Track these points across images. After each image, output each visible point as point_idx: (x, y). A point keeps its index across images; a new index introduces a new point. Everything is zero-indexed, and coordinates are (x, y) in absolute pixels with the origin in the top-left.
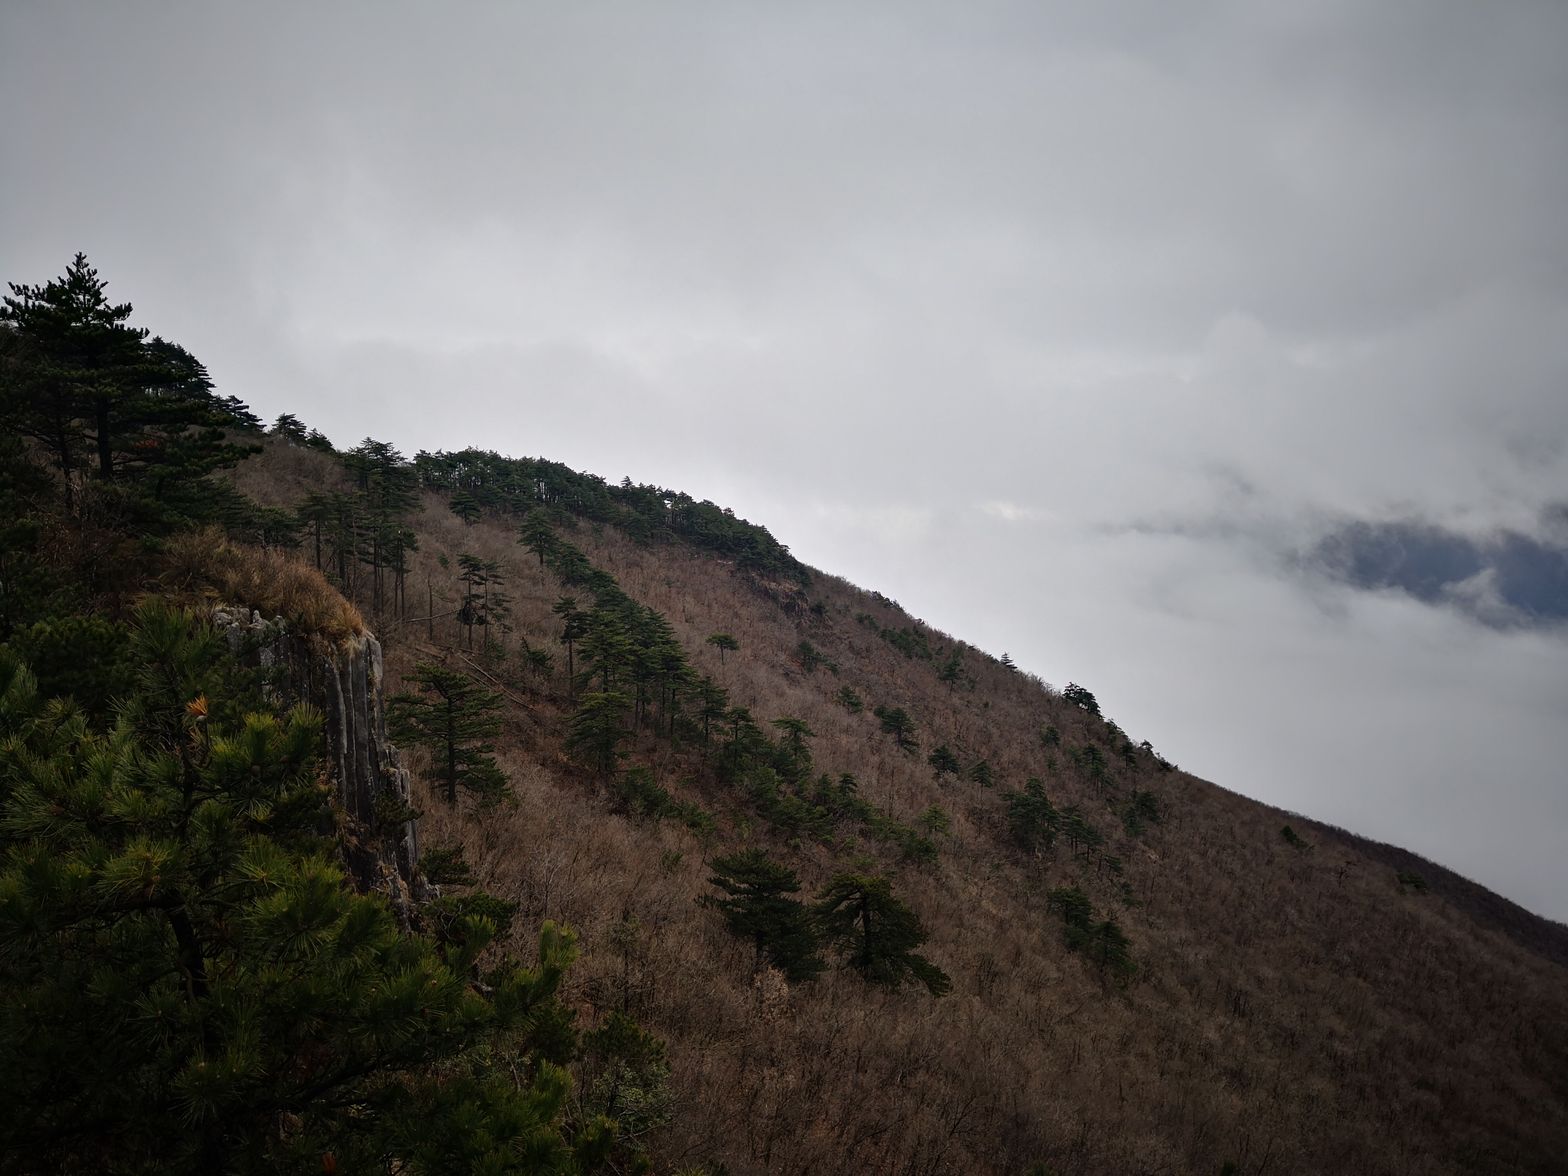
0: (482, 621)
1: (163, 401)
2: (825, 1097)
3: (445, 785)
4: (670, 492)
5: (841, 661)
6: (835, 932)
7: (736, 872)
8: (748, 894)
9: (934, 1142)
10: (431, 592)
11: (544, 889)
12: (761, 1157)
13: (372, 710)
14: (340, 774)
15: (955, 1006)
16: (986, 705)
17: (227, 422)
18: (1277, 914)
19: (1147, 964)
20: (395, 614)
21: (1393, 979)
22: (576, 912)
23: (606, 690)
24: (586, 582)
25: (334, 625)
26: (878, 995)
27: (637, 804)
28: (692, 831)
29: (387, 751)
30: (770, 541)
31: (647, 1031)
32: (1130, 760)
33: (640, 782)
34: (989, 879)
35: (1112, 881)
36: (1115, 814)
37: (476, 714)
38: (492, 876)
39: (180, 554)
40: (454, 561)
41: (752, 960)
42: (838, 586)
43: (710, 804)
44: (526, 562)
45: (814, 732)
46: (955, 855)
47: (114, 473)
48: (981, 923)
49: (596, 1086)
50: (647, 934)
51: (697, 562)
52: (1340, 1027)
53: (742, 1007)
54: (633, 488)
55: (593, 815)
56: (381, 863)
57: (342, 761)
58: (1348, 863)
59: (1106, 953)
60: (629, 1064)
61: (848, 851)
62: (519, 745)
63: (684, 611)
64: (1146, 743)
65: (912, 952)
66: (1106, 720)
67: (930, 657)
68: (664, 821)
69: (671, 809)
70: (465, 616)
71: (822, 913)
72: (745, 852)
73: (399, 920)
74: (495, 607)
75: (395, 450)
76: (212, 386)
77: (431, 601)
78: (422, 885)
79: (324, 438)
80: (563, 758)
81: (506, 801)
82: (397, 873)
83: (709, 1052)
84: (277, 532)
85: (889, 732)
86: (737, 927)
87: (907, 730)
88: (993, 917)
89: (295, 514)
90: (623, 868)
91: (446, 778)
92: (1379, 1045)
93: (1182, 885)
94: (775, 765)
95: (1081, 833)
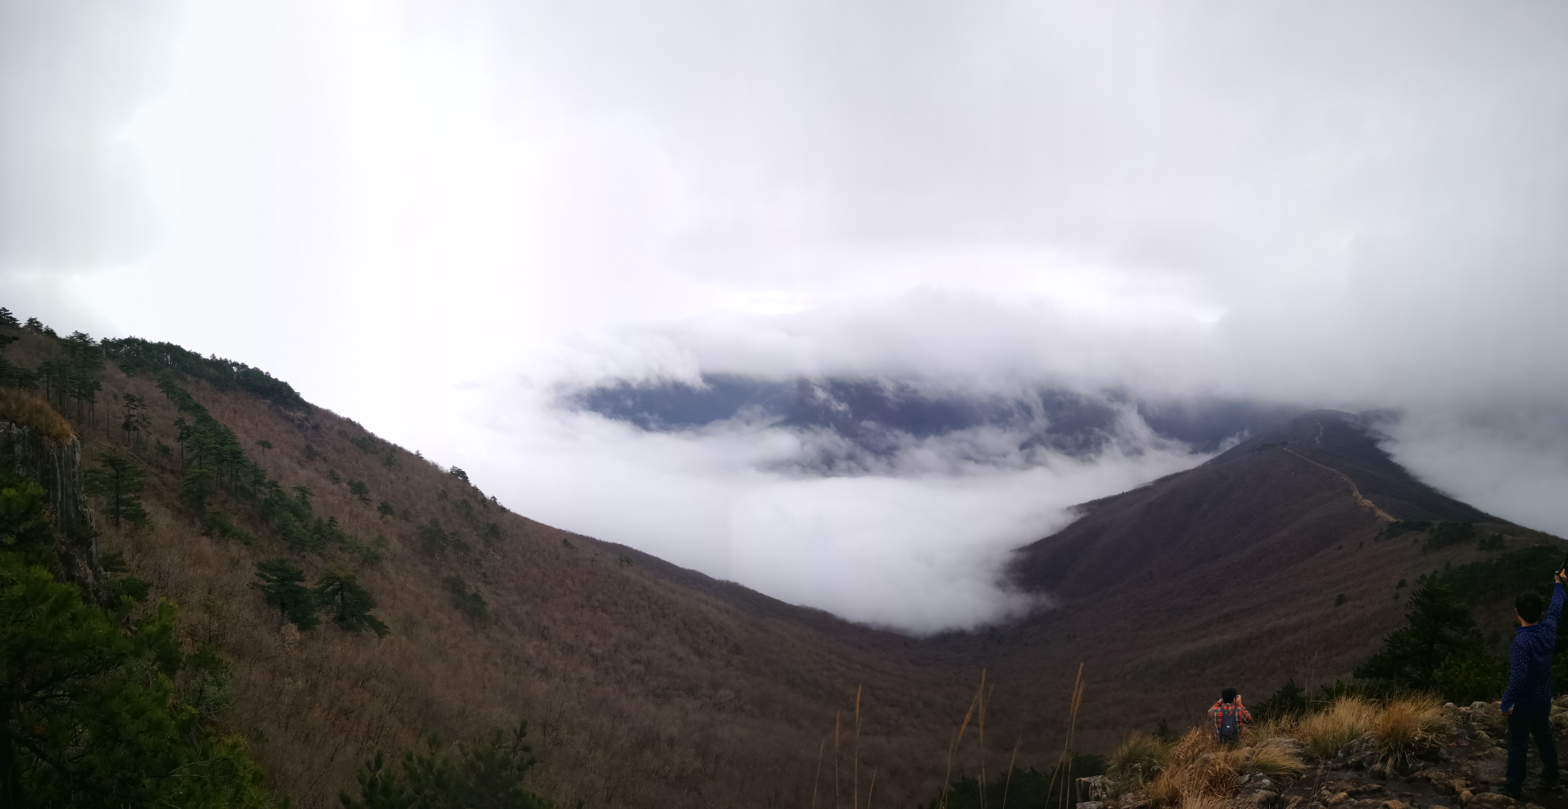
0: (135, 429)
2: (319, 694)
3: (114, 517)
4: (236, 363)
5: (328, 455)
6: (325, 603)
7: (271, 570)
8: (277, 582)
9: (380, 717)
10: (108, 413)
11: (167, 574)
12: (283, 727)
13: (75, 477)
14: (57, 512)
15: (392, 642)
16: (407, 478)
18: (562, 584)
19: (496, 615)
20: (89, 424)
21: (619, 611)
22: (183, 588)
23: (200, 468)
24: (191, 410)
25: (55, 432)
26: (349, 637)
27: (216, 531)
28: (246, 547)
29: (83, 500)
31: (220, 656)
32: (485, 506)
33: (218, 519)
34: (410, 572)
35: (477, 571)
36: (478, 535)
37: (132, 480)
38: (139, 567)
40: (121, 397)
41: (279, 618)
43: (256, 532)
44: (160, 398)
45: (314, 493)
46: (392, 560)
48: (406, 596)
49: (192, 684)
50: (221, 602)
51: (250, 400)
52: (594, 639)
53: (273, 644)
54: (217, 360)
55: (193, 536)
56: (78, 560)
57: (58, 505)
59: (475, 609)
60: (211, 673)
61: (332, 559)
62: (155, 496)
63: (243, 426)
64: (494, 497)
65: (368, 614)
66: (472, 485)
68: (231, 541)
69: (235, 534)
70: (126, 426)
71: (318, 593)
72: (276, 559)
73: (85, 591)
74: (142, 421)
75: (91, 337)
77: (108, 418)
78: (100, 572)
79: (52, 331)
80: (177, 504)
81: (147, 526)
82: (86, 566)
83: (254, 668)
84: (26, 381)
85: (355, 494)
86: (271, 600)
87: (365, 493)
88: (413, 592)
89: (36, 371)
90: (209, 566)
91: (115, 513)
92: (614, 645)
93: (513, 572)
94: (292, 511)
95: (460, 546)
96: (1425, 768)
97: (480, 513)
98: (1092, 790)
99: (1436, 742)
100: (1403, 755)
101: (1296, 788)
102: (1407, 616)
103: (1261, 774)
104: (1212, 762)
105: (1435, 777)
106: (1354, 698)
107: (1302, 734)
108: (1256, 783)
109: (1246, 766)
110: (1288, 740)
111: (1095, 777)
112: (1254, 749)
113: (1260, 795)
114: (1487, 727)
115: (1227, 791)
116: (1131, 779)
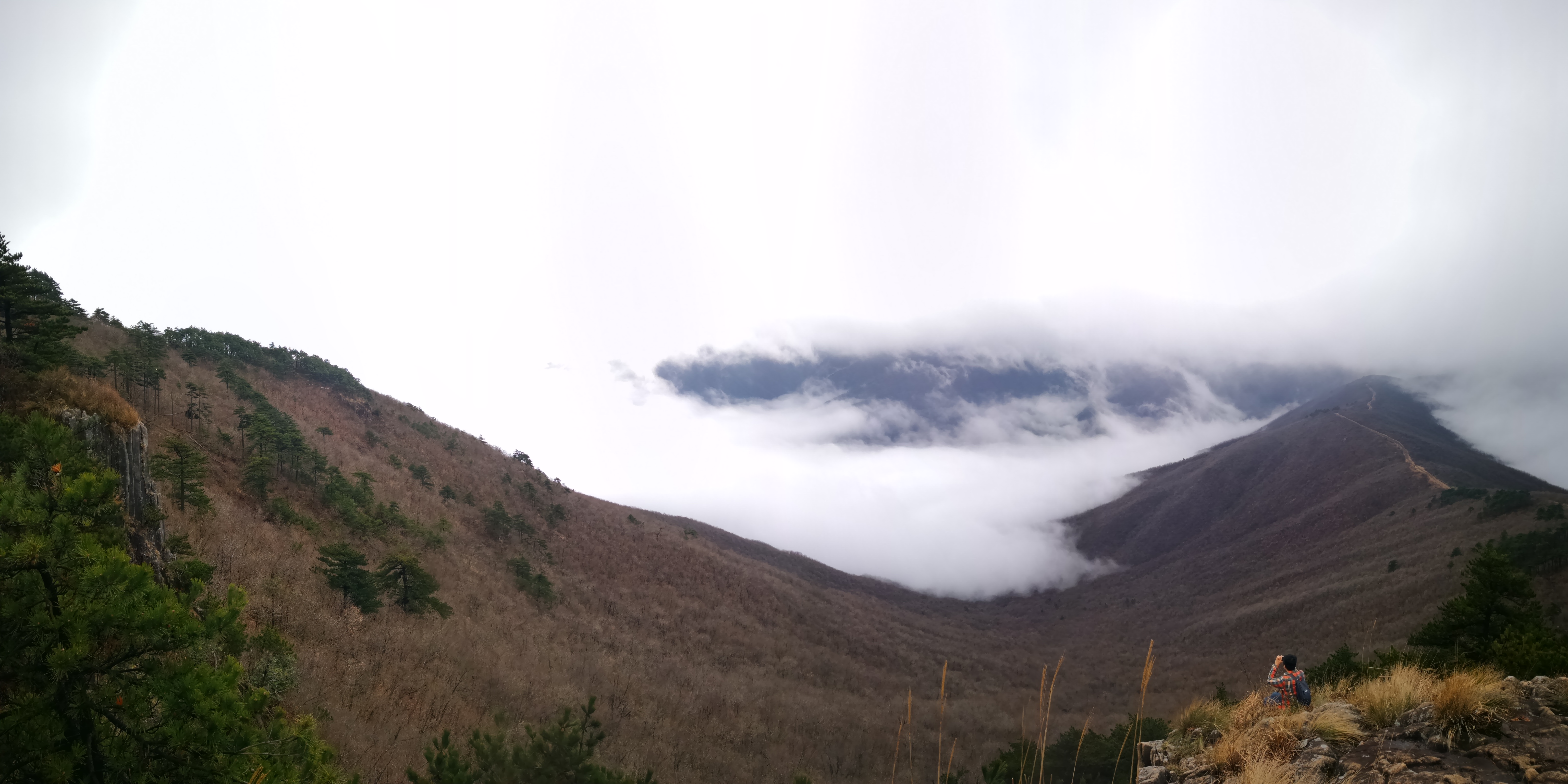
0: (197, 417)
1: (38, 302)
2: (383, 674)
3: (179, 502)
4: (295, 350)
5: (389, 440)
6: (388, 586)
7: (332, 554)
8: (339, 566)
9: (444, 697)
10: (172, 401)
11: (229, 559)
12: (347, 706)
13: (143, 462)
14: (126, 494)
15: (455, 624)
16: (471, 462)
17: (70, 314)
18: (628, 560)
19: (561, 594)
20: (155, 411)
21: (685, 582)
22: (246, 573)
23: (261, 456)
24: (251, 398)
25: (123, 418)
26: (412, 619)
27: (278, 517)
28: (308, 532)
29: (150, 484)
30: (350, 377)
31: (284, 638)
32: (549, 488)
33: (280, 505)
34: (474, 555)
35: (541, 552)
36: (542, 517)
37: (195, 466)
38: (203, 551)
39: (46, 381)
40: (184, 385)
41: (341, 601)
42: (388, 400)
43: (318, 518)
44: (220, 387)
45: (375, 479)
46: (455, 543)
47: (13, 339)
48: (470, 578)
49: (257, 665)
50: (284, 586)
51: (310, 388)
52: (660, 611)
53: (336, 626)
54: (275, 348)
55: (255, 522)
56: (146, 541)
57: (127, 489)
58: (661, 529)
59: (539, 591)
60: (274, 655)
61: (394, 543)
62: (217, 483)
63: (303, 414)
64: (557, 479)
65: (431, 596)
66: (536, 468)
67: (439, 437)
68: (293, 527)
69: (297, 520)
70: (189, 414)
71: (380, 576)
72: (338, 544)
73: (156, 571)
74: (204, 410)
75: (155, 327)
76: (62, 294)
77: (172, 405)
78: (167, 553)
79: (118, 321)
80: (239, 491)
81: (209, 513)
82: (154, 547)
83: (318, 650)
84: (94, 369)
85: (417, 478)
86: (333, 583)
87: (427, 477)
88: (477, 575)
89: (104, 360)
90: (271, 551)
91: (180, 498)
92: (680, 616)
93: (578, 551)
94: (353, 497)
95: (524, 528)
96: (1486, 743)
97: (544, 495)
98: (1153, 754)
99: (1498, 716)
100: (1464, 728)
101: (1354, 755)
102: (1463, 585)
103: (1319, 739)
104: (1272, 726)
105: (1497, 753)
106: (1410, 667)
107: (1358, 700)
108: (1315, 748)
109: (1304, 730)
110: (1344, 706)
111: (1156, 742)
112: (1312, 713)
113: (1319, 760)
114: (1551, 704)
115: (1286, 755)
116: (1192, 743)
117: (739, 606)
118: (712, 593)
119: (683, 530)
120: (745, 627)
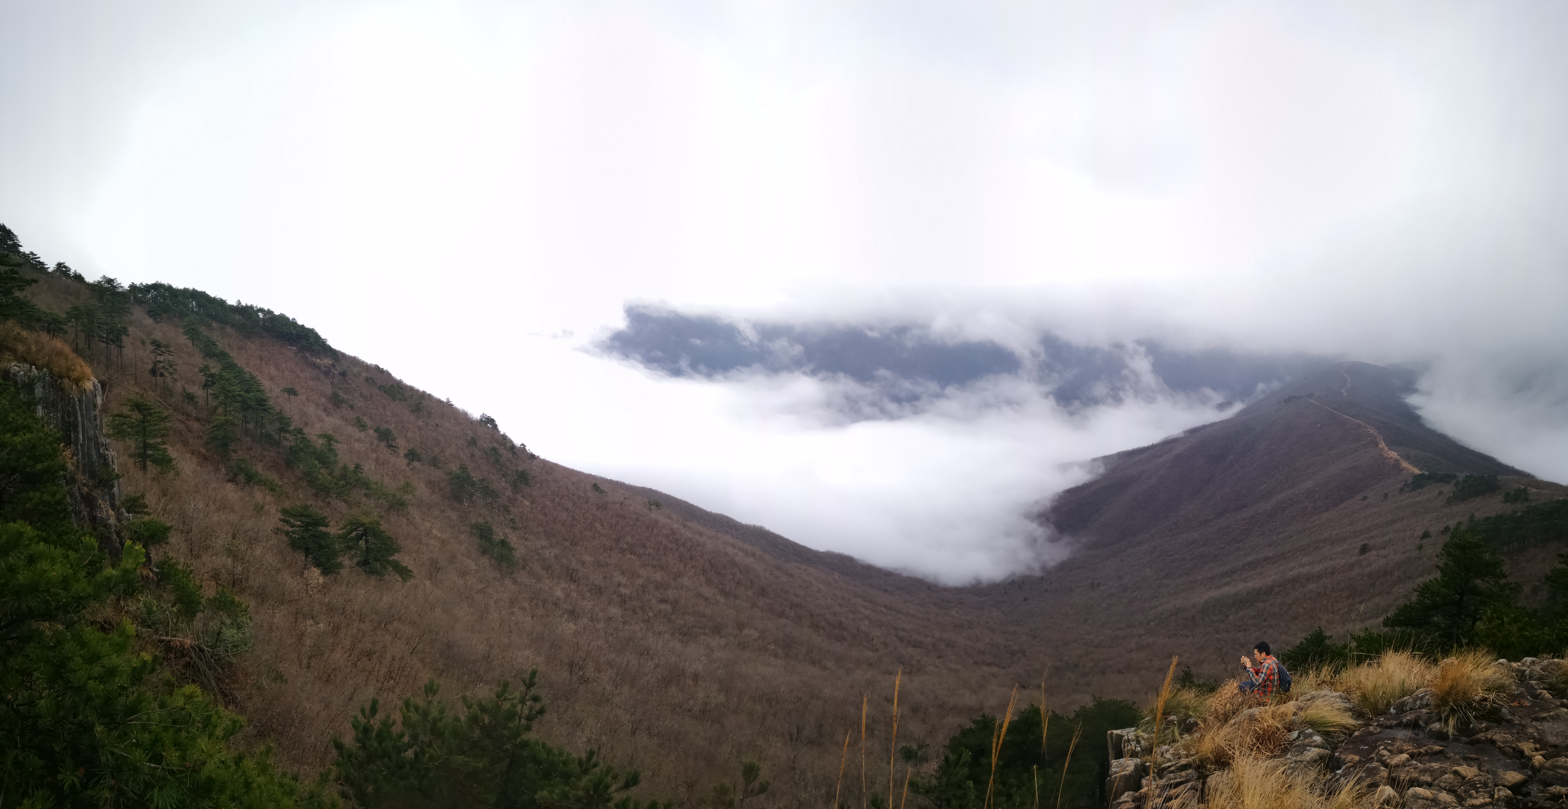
0: (162, 375)
2: (341, 636)
3: (141, 461)
4: (262, 308)
5: (355, 402)
6: (350, 548)
7: (294, 516)
8: (301, 528)
9: (402, 658)
10: (136, 359)
11: (191, 519)
12: (304, 667)
13: (96, 420)
14: (78, 454)
15: (416, 587)
16: (437, 425)
17: (23, 266)
18: (591, 528)
19: (524, 560)
20: (117, 369)
21: (647, 552)
22: (208, 533)
23: (225, 416)
24: (216, 357)
25: (75, 374)
26: (373, 581)
27: (241, 477)
28: (271, 493)
29: (104, 443)
30: (317, 336)
31: (241, 599)
32: (514, 453)
33: (243, 465)
34: (437, 518)
35: (505, 517)
36: (506, 482)
37: (158, 425)
40: (148, 342)
41: (302, 562)
42: (355, 361)
43: (281, 479)
44: (185, 345)
45: (340, 441)
46: (418, 506)
48: (432, 542)
49: (211, 626)
50: (245, 547)
51: (276, 347)
52: (622, 579)
53: (296, 588)
54: (242, 306)
55: (217, 482)
56: (100, 501)
57: (79, 447)
58: (625, 498)
59: (502, 556)
60: (229, 616)
61: (358, 504)
62: (180, 442)
63: (269, 374)
64: (523, 445)
65: (392, 558)
66: (501, 433)
67: (406, 400)
68: (256, 487)
69: (260, 481)
70: (153, 372)
71: (342, 538)
72: (300, 505)
74: (169, 368)
75: (119, 282)
76: (21, 246)
77: (136, 363)
78: (122, 513)
79: (81, 275)
80: (203, 450)
81: (172, 472)
82: (109, 507)
83: (277, 611)
84: (54, 327)
85: (382, 441)
86: (294, 545)
87: (392, 440)
88: (439, 538)
89: (64, 316)
90: (233, 511)
91: (143, 457)
92: (642, 586)
93: (542, 517)
94: (317, 459)
95: (488, 492)
96: (1487, 729)
97: (509, 460)
98: (1125, 743)
99: (1497, 701)
100: (1464, 714)
101: (1350, 746)
102: (1438, 566)
103: (1310, 731)
104: (1259, 718)
105: (1500, 740)
106: (1402, 652)
107: (1346, 687)
108: (1306, 740)
109: (1294, 721)
110: (1332, 693)
111: (1127, 730)
112: (1298, 703)
113: (1312, 753)
114: (1547, 686)
115: (1275, 748)
116: (1166, 731)
117: (702, 578)
118: (674, 565)
119: (647, 500)
120: (707, 599)
